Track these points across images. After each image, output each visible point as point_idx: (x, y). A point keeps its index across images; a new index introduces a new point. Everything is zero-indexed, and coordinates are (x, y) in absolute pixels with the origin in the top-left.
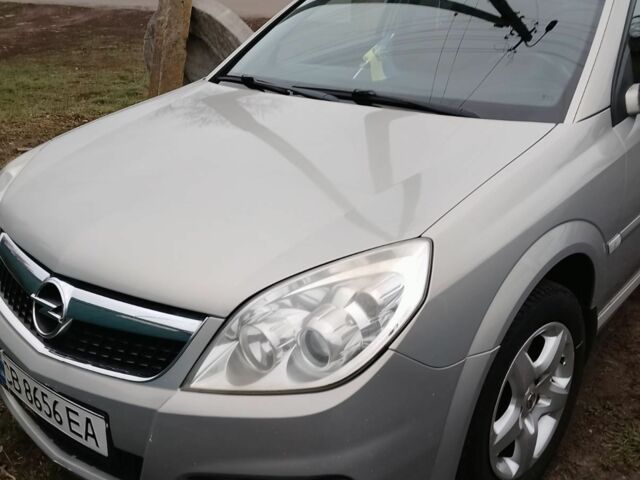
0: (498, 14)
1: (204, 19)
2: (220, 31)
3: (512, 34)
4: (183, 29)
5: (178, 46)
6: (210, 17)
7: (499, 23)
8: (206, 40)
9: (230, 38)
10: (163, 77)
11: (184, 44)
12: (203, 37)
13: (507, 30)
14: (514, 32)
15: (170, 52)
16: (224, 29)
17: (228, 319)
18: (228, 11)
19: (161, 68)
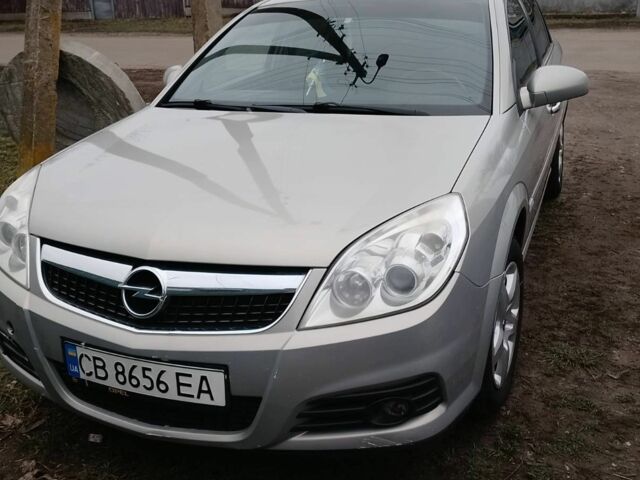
0: (338, 54)
1: (73, 61)
2: (90, 72)
3: (349, 70)
4: (52, 72)
5: (49, 88)
6: (79, 59)
7: (340, 61)
8: (74, 81)
9: (102, 79)
10: (37, 119)
11: (54, 86)
12: (71, 79)
13: (345, 65)
14: (350, 68)
15: (42, 94)
16: (95, 70)
17: (329, 268)
18: (96, 53)
19: (35, 109)
